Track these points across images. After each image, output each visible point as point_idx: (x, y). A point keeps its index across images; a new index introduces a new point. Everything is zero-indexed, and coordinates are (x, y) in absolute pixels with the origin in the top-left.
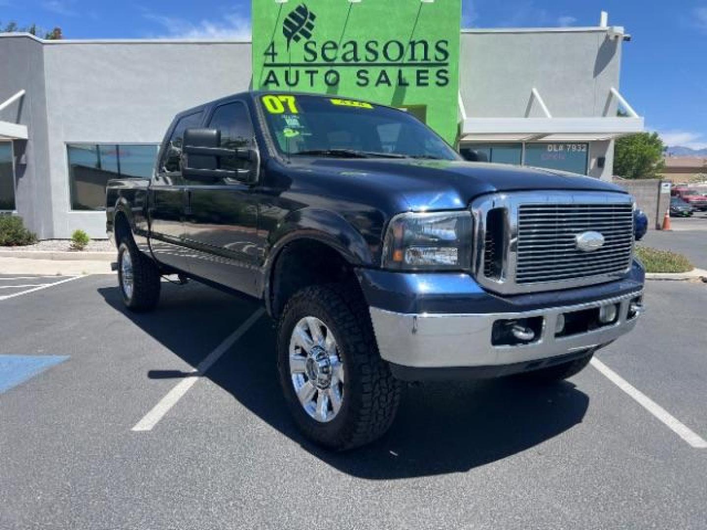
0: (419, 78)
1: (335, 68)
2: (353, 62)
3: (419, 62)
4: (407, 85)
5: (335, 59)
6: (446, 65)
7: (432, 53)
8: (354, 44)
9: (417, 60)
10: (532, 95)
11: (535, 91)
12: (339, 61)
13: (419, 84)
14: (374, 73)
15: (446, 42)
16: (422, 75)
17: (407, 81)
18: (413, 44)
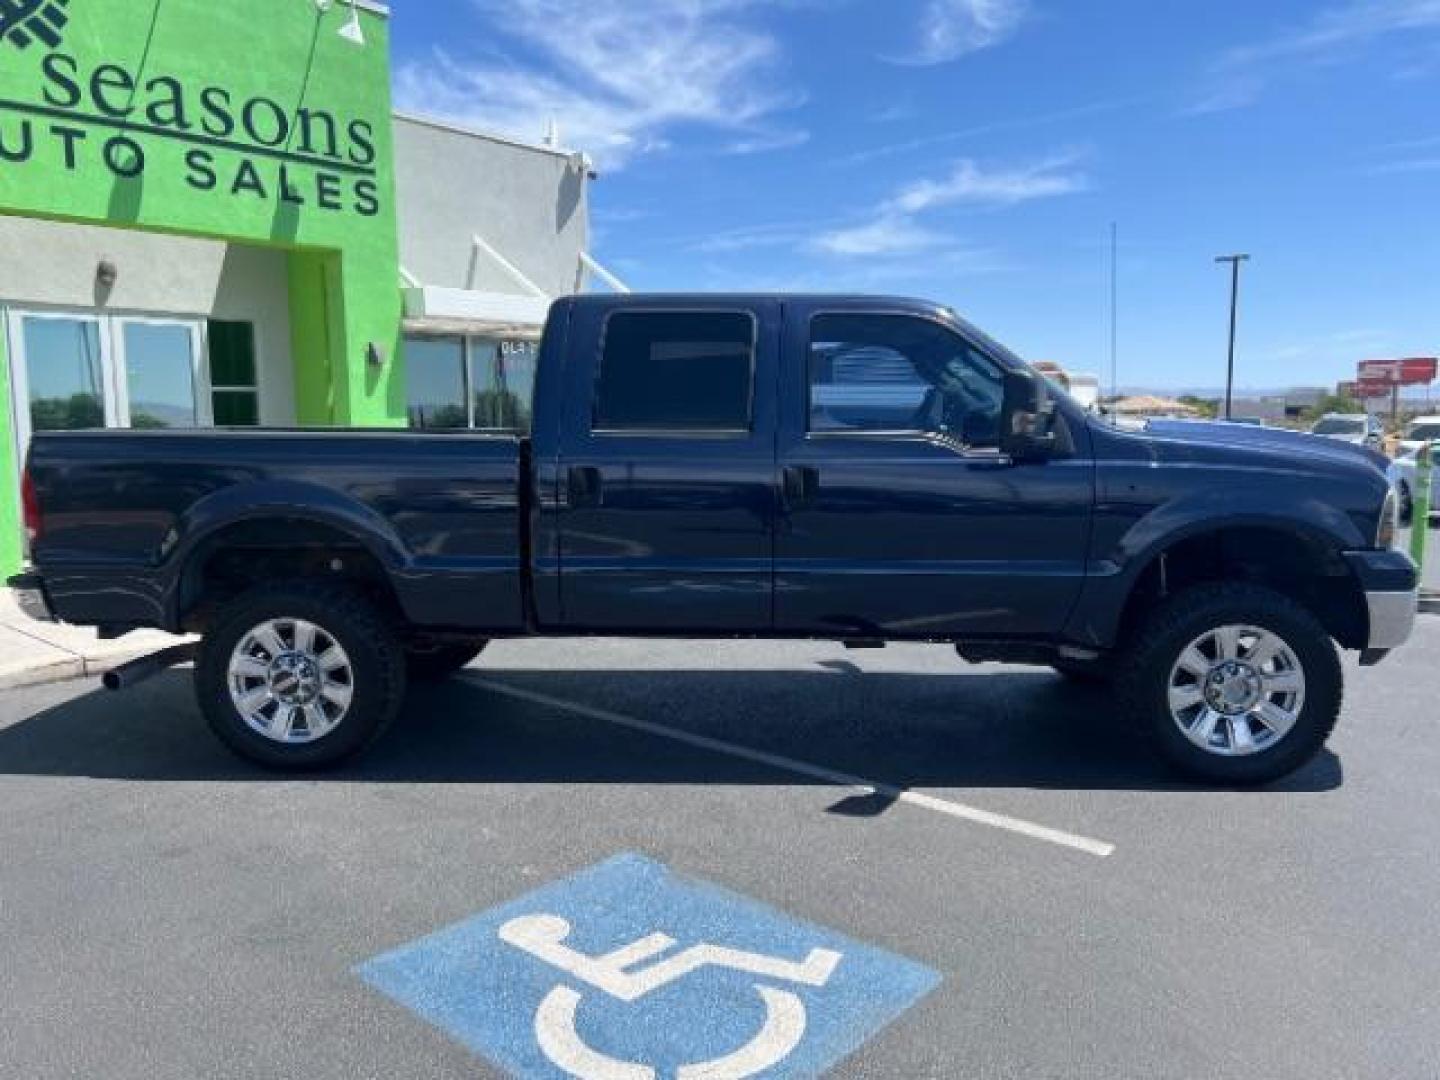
0: (322, 191)
1: (127, 134)
2: (173, 127)
3: (320, 156)
4: (298, 200)
5: (129, 110)
6: (371, 172)
7: (344, 143)
8: (176, 88)
9: (312, 151)
10: (475, 250)
11: (478, 240)
12: (139, 117)
13: (323, 204)
14: (226, 163)
15: (368, 127)
16: (327, 185)
17: (301, 193)
18: (304, 115)
